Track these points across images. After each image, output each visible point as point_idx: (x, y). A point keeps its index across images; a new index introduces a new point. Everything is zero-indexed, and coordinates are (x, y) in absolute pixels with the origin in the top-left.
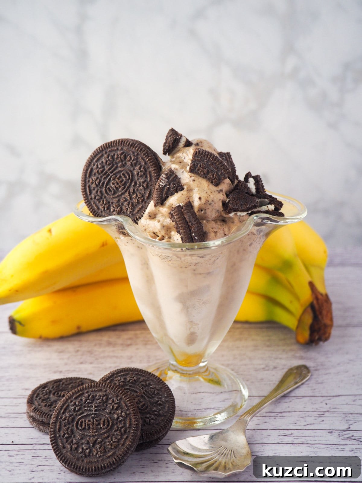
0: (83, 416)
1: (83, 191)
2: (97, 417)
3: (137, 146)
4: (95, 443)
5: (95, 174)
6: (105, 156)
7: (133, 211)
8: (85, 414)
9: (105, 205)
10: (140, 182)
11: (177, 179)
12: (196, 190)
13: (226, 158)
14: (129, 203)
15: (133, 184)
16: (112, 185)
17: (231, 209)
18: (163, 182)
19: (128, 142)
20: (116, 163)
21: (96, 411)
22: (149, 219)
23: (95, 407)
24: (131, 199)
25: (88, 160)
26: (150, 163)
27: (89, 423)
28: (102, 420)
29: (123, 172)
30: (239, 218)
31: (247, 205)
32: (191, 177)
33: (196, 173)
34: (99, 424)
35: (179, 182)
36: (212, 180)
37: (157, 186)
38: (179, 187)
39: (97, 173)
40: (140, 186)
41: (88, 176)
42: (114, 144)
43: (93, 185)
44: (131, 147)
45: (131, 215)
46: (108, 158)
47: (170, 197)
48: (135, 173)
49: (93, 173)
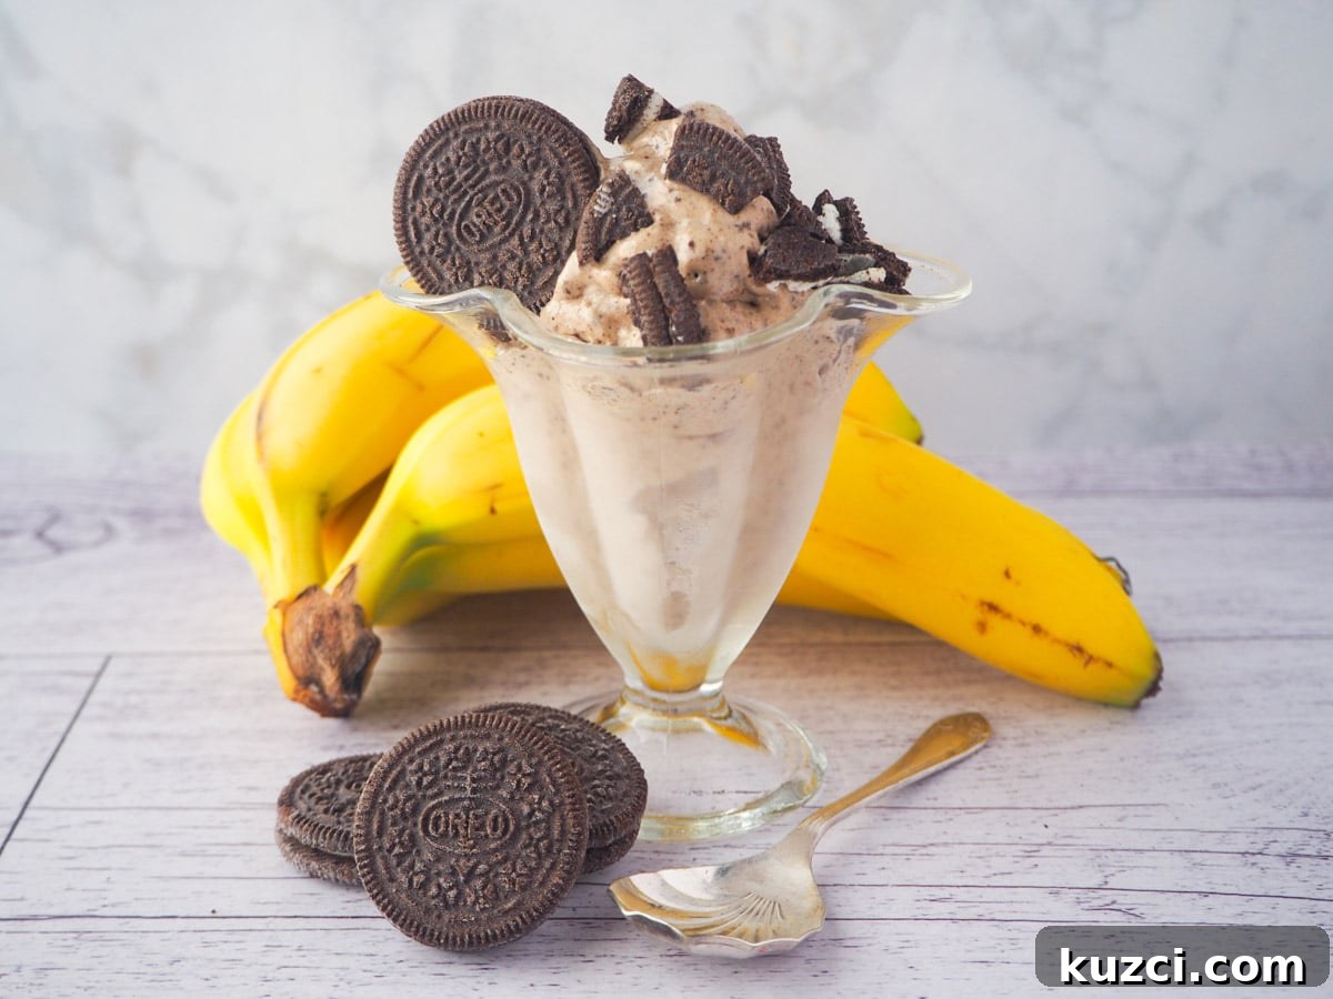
0: (440, 803)
1: (399, 233)
2: (477, 808)
3: (537, 119)
4: (470, 875)
5: (429, 191)
6: (455, 143)
7: (533, 283)
8: (446, 798)
9: (458, 268)
10: (547, 212)
11: (638, 197)
12: (685, 223)
13: (766, 150)
14: (520, 264)
15: (530, 217)
16: (475, 219)
17: (769, 272)
18: (603, 204)
19: (515, 109)
20: (484, 162)
21: (474, 791)
22: (568, 299)
23: (473, 780)
24: (526, 253)
25: (409, 154)
26: (574, 161)
27: (456, 821)
28: (490, 816)
29: (502, 186)
30: (793, 299)
31: (812, 264)
32: (671, 190)
33: (683, 181)
34: (482, 826)
35: (643, 205)
36: (723, 197)
37: (586, 215)
38: (642, 218)
39: (434, 189)
40: (547, 221)
41: (410, 195)
42: (476, 112)
43: (426, 220)
44: (521, 121)
45: (526, 294)
46: (463, 149)
47: (618, 242)
48: (535, 187)
49: (425, 189)
